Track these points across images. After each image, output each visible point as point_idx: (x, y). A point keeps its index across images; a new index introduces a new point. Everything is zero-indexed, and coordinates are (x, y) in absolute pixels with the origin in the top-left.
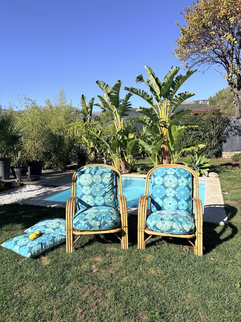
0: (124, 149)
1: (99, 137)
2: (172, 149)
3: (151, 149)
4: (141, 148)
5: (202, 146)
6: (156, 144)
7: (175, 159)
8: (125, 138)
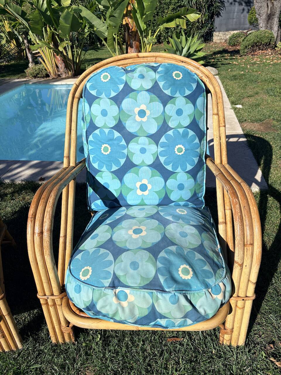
0: (55, 30)
1: (3, 6)
2: (143, 26)
3: (105, 28)
4: (87, 27)
5: (193, 17)
6: (114, 16)
7: (148, 46)
8: (53, 5)
